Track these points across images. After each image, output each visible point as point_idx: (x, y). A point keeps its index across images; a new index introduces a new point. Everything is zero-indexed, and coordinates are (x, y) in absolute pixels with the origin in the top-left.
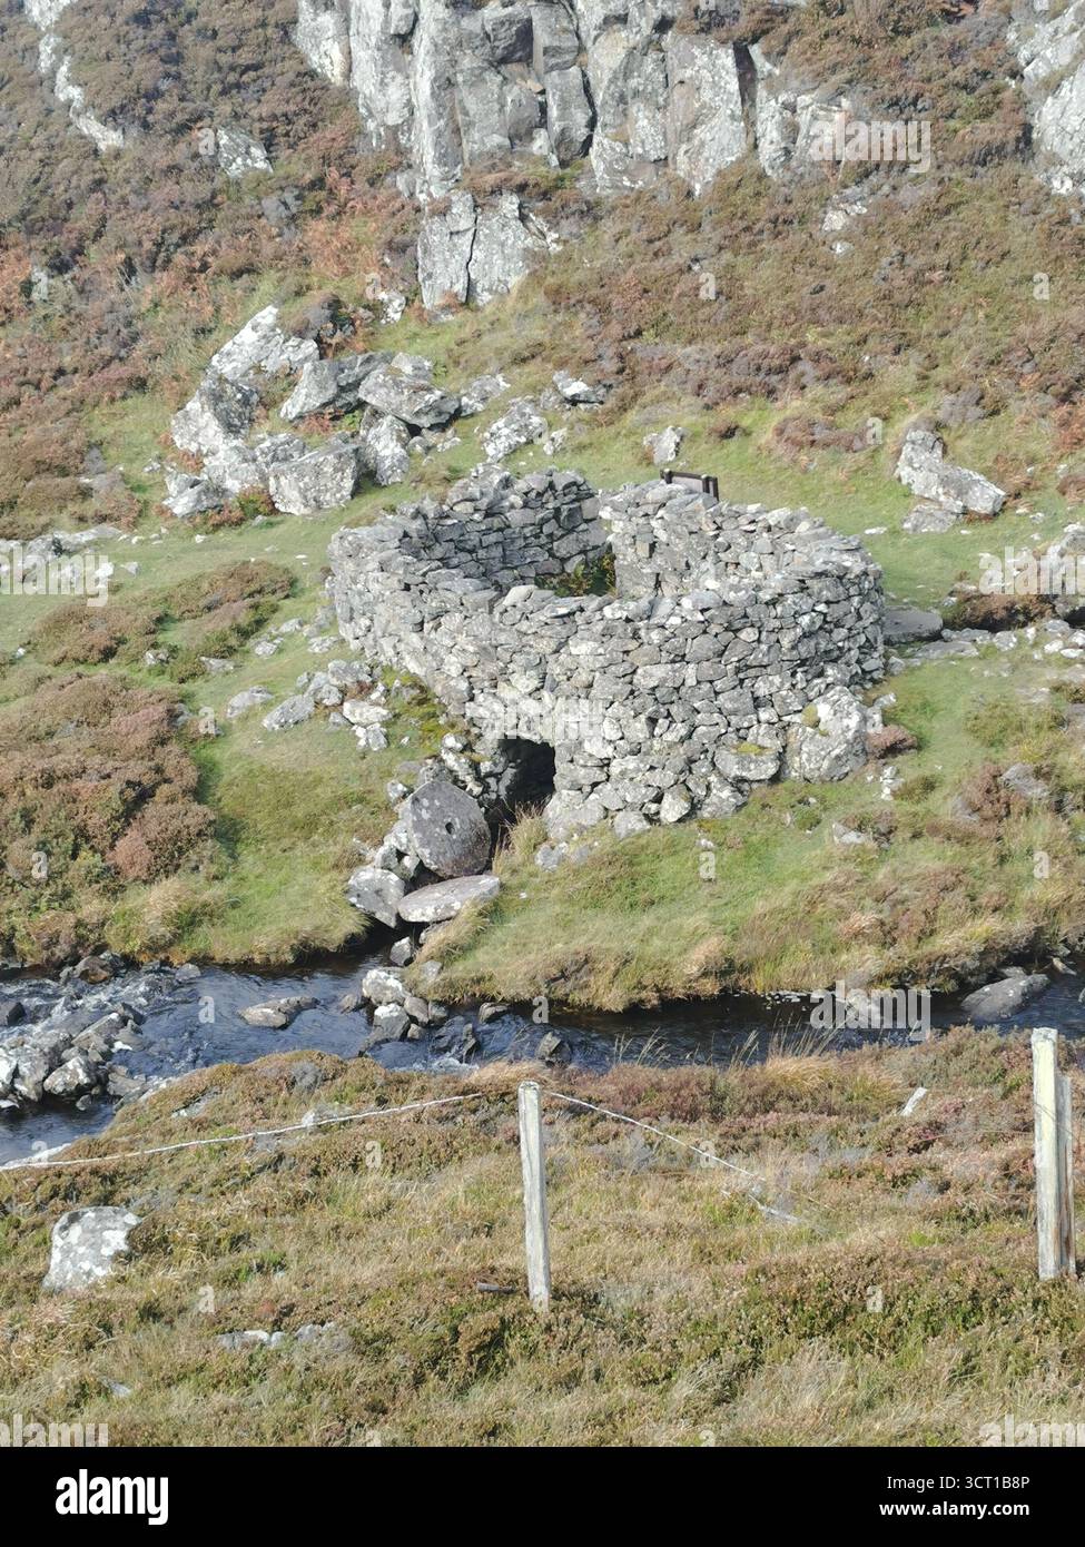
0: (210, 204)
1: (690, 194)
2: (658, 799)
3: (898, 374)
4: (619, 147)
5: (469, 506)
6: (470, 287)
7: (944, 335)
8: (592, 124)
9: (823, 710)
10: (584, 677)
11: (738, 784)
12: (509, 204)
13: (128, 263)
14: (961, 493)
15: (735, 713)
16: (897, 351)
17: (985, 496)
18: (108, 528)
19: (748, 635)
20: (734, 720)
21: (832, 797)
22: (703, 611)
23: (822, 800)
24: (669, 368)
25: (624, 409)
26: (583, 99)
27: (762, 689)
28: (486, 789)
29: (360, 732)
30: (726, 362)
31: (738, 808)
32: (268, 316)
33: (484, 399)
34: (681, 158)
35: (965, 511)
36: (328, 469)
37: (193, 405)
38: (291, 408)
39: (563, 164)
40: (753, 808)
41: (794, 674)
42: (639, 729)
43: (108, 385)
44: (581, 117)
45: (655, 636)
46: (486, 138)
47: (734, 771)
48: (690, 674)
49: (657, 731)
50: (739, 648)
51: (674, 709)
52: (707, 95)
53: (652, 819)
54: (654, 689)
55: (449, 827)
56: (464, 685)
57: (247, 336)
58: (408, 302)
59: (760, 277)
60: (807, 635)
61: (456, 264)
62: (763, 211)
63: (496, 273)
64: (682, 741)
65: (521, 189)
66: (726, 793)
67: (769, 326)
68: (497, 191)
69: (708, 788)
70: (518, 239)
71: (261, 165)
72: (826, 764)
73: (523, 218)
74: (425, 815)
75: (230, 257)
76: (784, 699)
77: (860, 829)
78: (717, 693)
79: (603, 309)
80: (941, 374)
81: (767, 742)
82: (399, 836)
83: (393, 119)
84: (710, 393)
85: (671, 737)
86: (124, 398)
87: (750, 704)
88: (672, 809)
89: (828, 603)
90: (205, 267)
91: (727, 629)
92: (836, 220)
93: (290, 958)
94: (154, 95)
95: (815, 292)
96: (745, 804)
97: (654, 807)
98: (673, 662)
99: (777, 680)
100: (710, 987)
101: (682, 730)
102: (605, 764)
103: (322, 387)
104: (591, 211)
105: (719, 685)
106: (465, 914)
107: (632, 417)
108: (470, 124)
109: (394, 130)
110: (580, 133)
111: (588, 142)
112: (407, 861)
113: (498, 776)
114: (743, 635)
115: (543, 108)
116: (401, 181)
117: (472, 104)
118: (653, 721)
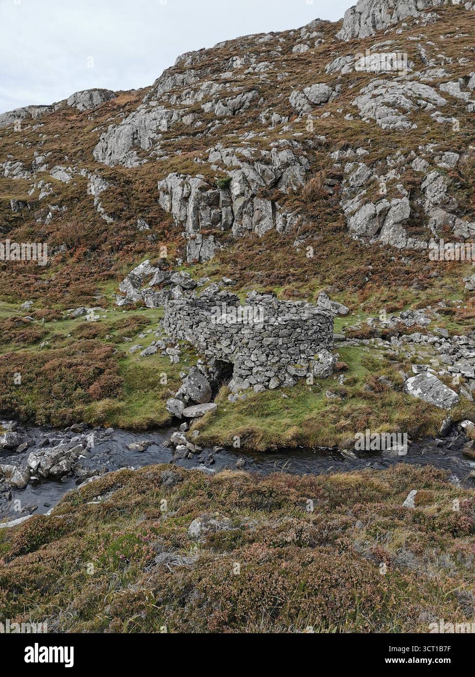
0: (134, 236)
1: (258, 237)
2: (269, 381)
3: (315, 281)
4: (240, 226)
5: (205, 298)
6: (200, 257)
7: (326, 271)
8: (233, 221)
9: (320, 356)
10: (245, 341)
11: (295, 376)
12: (211, 238)
13: (112, 248)
14: (337, 308)
15: (293, 354)
16: (315, 274)
17: (344, 309)
18: (99, 308)
19: (299, 330)
20: (293, 357)
21: (323, 383)
22: (285, 321)
23: (320, 384)
24: (253, 277)
25: (241, 286)
26: (231, 214)
27: (302, 348)
28: (210, 377)
29: (171, 357)
30: (268, 276)
31: (295, 385)
32: (147, 262)
33: (203, 283)
34: (256, 228)
35: (339, 313)
36: (161, 296)
37: (126, 280)
38: (151, 283)
39: (225, 230)
40: (299, 386)
41: (311, 344)
42: (263, 358)
43: (104, 276)
44: (230, 218)
45: (270, 328)
46: (205, 223)
47: (293, 372)
48: (280, 341)
49: (269, 359)
50: (296, 334)
51: (275, 352)
52: (264, 213)
53: (267, 387)
54: (268, 345)
55: (199, 387)
56: (205, 344)
57: (141, 266)
58: (184, 261)
59: (277, 256)
60: (315, 332)
61: (197, 252)
62: (277, 241)
63: (207, 255)
64: (277, 363)
65: (215, 234)
66: (291, 380)
67: (280, 267)
68: (208, 234)
69: (285, 378)
70: (213, 246)
71: (148, 228)
72: (322, 372)
73: (215, 241)
74: (192, 383)
75: (138, 248)
76: (308, 351)
77: (336, 393)
78: (288, 348)
79: (236, 263)
80: (327, 280)
81: (303, 365)
82: (183, 389)
83: (182, 219)
84: (265, 283)
85: (273, 361)
86: (107, 279)
87: (299, 352)
88: (273, 384)
89: (321, 323)
90: (131, 250)
91: (292, 328)
92: (296, 243)
93: (145, 427)
94: (122, 210)
95: (292, 260)
96: (297, 384)
97: (267, 383)
98: (275, 337)
99: (306, 345)
100: (294, 444)
101: (277, 359)
102: (251, 369)
103: (160, 278)
104: (232, 242)
105: (289, 345)
106: (206, 415)
107: (243, 289)
108: (202, 219)
109: (182, 222)
110: (230, 223)
111: (232, 225)
112: (186, 398)
113: (214, 373)
114: (297, 330)
115: (221, 216)
116: (183, 234)
117: (203, 214)
118: (267, 356)
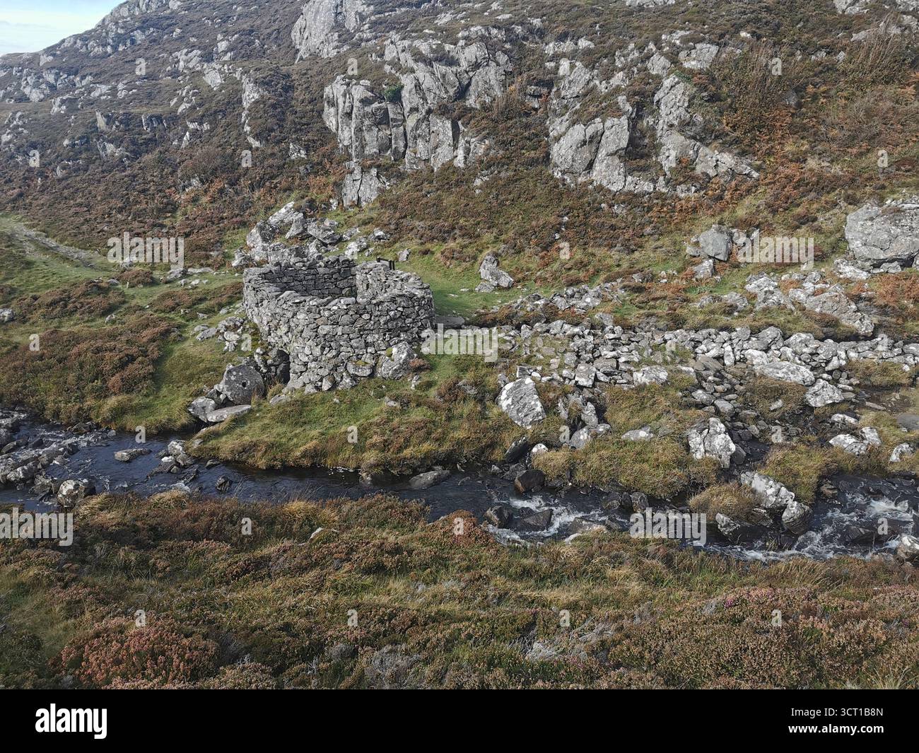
0: (281, 168)
1: (433, 171)
2: (321, 381)
3: (488, 236)
4: (413, 154)
6: (359, 199)
7: (506, 224)
8: (406, 146)
9: (395, 350)
10: (300, 328)
11: (354, 377)
12: (374, 171)
13: (252, 184)
14: (497, 279)
15: (357, 348)
16: (489, 228)
17: (505, 280)
18: (209, 269)
19: (366, 316)
20: (356, 351)
21: (392, 386)
22: (347, 305)
23: (388, 387)
24: (412, 229)
25: (395, 242)
26: (403, 137)
27: (370, 339)
28: (269, 370)
29: (227, 343)
30: (431, 228)
31: (352, 387)
32: (290, 205)
33: (351, 236)
34: (432, 159)
35: (498, 285)
36: (286, 254)
37: (254, 231)
38: (288, 236)
39: (395, 160)
40: (359, 388)
41: (385, 335)
42: (317, 351)
43: (233, 223)
44: (401, 144)
45: (327, 313)
46: (371, 149)
47: (352, 371)
48: (339, 330)
49: (325, 353)
50: (361, 322)
51: (332, 344)
52: (441, 137)
53: (318, 388)
54: (325, 335)
55: (244, 385)
56: (267, 329)
57: (283, 210)
58: (339, 203)
59: (448, 200)
60: (392, 319)
61: (354, 191)
62: (455, 178)
63: (368, 195)
64: (334, 357)
65: (378, 167)
66: (348, 381)
67: (448, 216)
68: (370, 167)
69: (342, 378)
70: (375, 184)
71: (303, 156)
72: (391, 372)
73: (378, 177)
74: (233, 378)
75: (284, 184)
76: (379, 344)
77: (395, 400)
78: (351, 340)
79: (396, 208)
80: (503, 237)
81: (369, 361)
82: (221, 386)
83: (346, 143)
84: (424, 239)
85: (329, 355)
86: (238, 228)
87: (363, 345)
88: (326, 385)
89: (404, 307)
90: (276, 187)
91: (356, 313)
92: (478, 182)
93: (155, 432)
94: (273, 130)
95: (465, 206)
96: (356, 386)
97: (320, 383)
98: (333, 324)
99: (377, 336)
100: (306, 462)
101: (334, 353)
102: (305, 364)
103: (298, 228)
104: (401, 176)
105: (351, 336)
106: (227, 421)
107: (397, 245)
108: (366, 144)
109: (347, 147)
110: (402, 149)
111: (404, 153)
112: (221, 396)
113: (277, 367)
114: (363, 317)
115: (390, 140)
116: (347, 163)
117: (367, 137)
118: (323, 348)
